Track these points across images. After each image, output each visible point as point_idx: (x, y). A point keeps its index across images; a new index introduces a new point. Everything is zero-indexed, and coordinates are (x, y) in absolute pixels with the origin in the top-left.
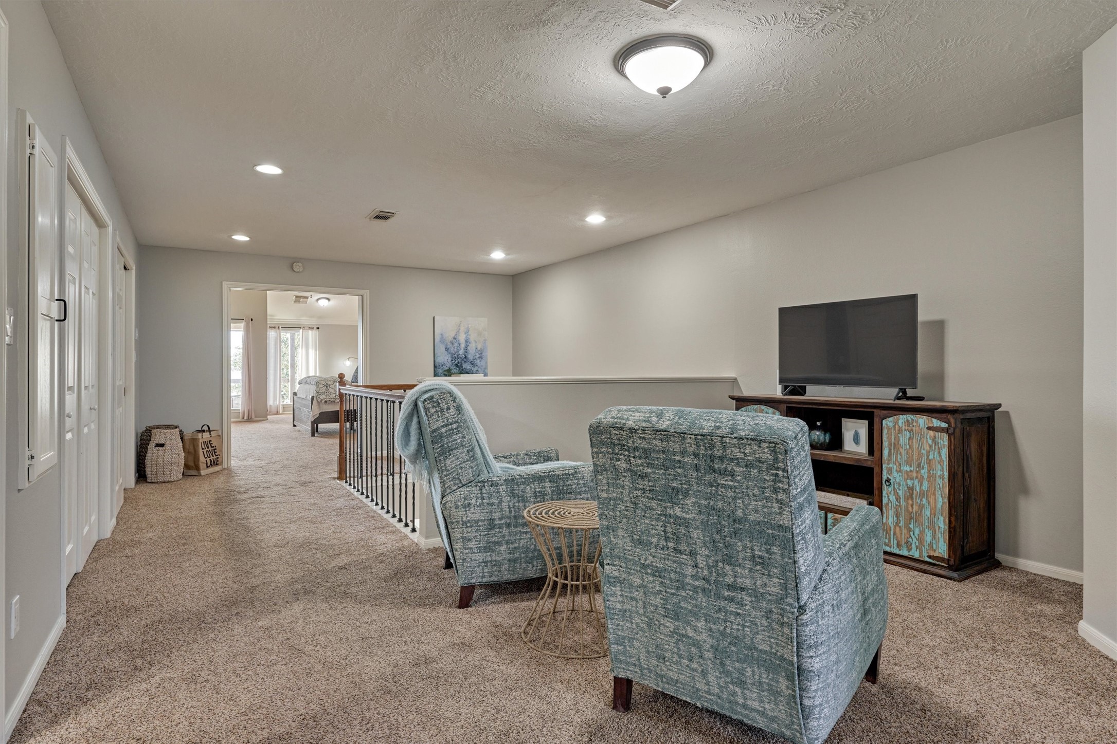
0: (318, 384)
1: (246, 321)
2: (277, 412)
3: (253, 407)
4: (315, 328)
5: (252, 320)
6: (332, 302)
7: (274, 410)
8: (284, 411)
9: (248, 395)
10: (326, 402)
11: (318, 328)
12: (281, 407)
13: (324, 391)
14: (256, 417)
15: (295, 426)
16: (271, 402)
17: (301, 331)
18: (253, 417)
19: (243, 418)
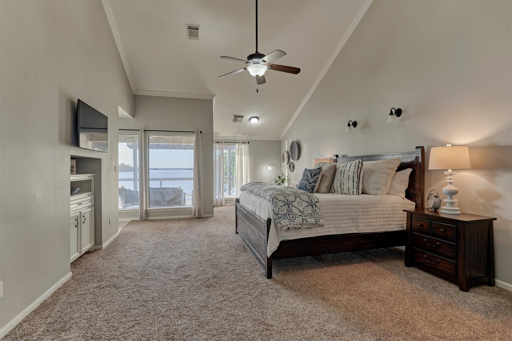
0: (275, 200)
1: (196, 134)
2: (221, 204)
3: (202, 206)
4: (247, 143)
5: (201, 132)
6: (260, 120)
7: (219, 204)
8: (226, 204)
9: (198, 196)
10: (288, 229)
11: (249, 143)
12: (224, 200)
13: (285, 212)
14: (205, 214)
15: (237, 233)
16: (217, 197)
17: (237, 144)
18: (202, 214)
19: (195, 215)
